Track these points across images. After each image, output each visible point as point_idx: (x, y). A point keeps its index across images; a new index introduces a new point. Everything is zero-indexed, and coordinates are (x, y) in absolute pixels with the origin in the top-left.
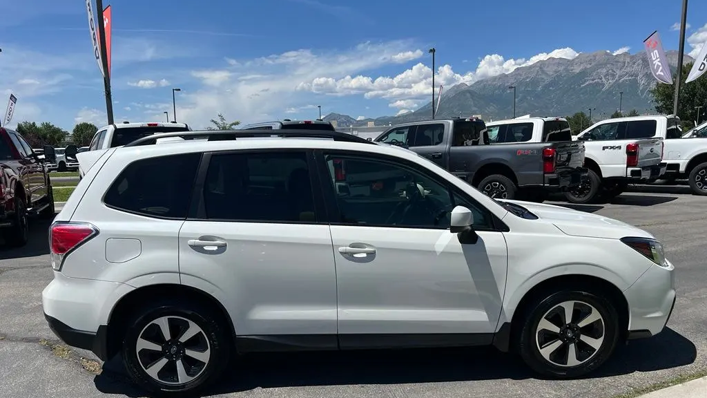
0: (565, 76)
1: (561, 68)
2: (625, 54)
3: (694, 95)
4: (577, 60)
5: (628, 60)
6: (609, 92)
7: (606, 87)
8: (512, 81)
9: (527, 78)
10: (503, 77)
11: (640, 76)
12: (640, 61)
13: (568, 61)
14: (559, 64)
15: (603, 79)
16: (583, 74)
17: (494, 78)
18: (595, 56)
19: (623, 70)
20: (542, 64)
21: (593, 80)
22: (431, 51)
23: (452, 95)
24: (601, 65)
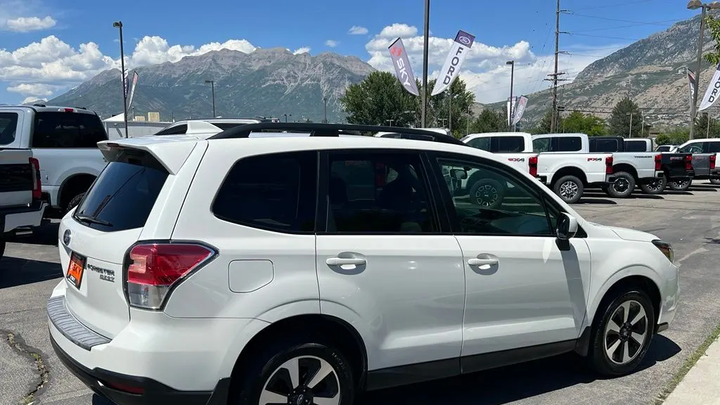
0: (243, 73)
1: (238, 63)
2: (305, 55)
3: (382, 107)
4: (254, 56)
5: (309, 62)
6: (292, 97)
7: (288, 91)
8: (180, 72)
9: (198, 70)
10: (168, 65)
11: (322, 81)
12: (321, 65)
13: (245, 55)
14: (235, 58)
15: (285, 81)
16: (263, 73)
17: (157, 67)
18: (273, 53)
19: (305, 73)
20: (214, 56)
21: (274, 80)
22: (117, 24)
23: (101, 82)
24: (281, 63)
